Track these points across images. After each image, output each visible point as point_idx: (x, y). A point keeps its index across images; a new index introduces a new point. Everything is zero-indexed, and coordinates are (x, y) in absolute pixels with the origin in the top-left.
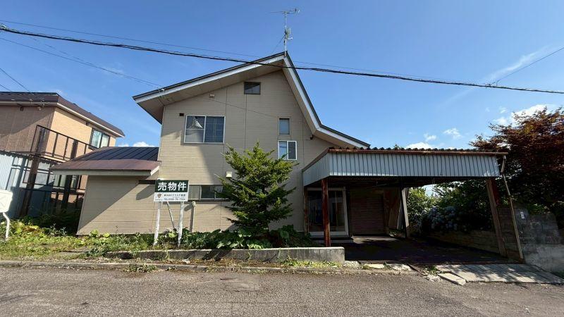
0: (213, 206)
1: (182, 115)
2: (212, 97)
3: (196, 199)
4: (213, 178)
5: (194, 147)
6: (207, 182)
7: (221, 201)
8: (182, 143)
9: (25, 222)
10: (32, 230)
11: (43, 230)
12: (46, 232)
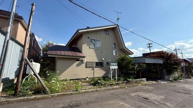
0: (99, 68)
1: (88, 38)
2: (97, 33)
3: (95, 66)
4: (98, 60)
5: (93, 49)
6: (97, 61)
7: (101, 67)
8: (90, 48)
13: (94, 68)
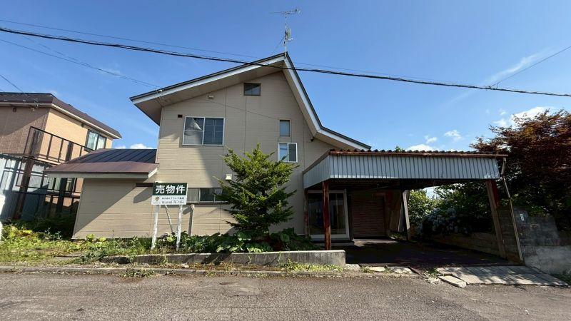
0: (212, 209)
1: (180, 116)
2: (212, 98)
3: (195, 202)
4: (212, 180)
5: (193, 150)
6: (207, 185)
7: (219, 204)
8: (181, 146)
9: (19, 227)
10: (26, 235)
11: (37, 234)
12: (41, 237)
13: (193, 206)
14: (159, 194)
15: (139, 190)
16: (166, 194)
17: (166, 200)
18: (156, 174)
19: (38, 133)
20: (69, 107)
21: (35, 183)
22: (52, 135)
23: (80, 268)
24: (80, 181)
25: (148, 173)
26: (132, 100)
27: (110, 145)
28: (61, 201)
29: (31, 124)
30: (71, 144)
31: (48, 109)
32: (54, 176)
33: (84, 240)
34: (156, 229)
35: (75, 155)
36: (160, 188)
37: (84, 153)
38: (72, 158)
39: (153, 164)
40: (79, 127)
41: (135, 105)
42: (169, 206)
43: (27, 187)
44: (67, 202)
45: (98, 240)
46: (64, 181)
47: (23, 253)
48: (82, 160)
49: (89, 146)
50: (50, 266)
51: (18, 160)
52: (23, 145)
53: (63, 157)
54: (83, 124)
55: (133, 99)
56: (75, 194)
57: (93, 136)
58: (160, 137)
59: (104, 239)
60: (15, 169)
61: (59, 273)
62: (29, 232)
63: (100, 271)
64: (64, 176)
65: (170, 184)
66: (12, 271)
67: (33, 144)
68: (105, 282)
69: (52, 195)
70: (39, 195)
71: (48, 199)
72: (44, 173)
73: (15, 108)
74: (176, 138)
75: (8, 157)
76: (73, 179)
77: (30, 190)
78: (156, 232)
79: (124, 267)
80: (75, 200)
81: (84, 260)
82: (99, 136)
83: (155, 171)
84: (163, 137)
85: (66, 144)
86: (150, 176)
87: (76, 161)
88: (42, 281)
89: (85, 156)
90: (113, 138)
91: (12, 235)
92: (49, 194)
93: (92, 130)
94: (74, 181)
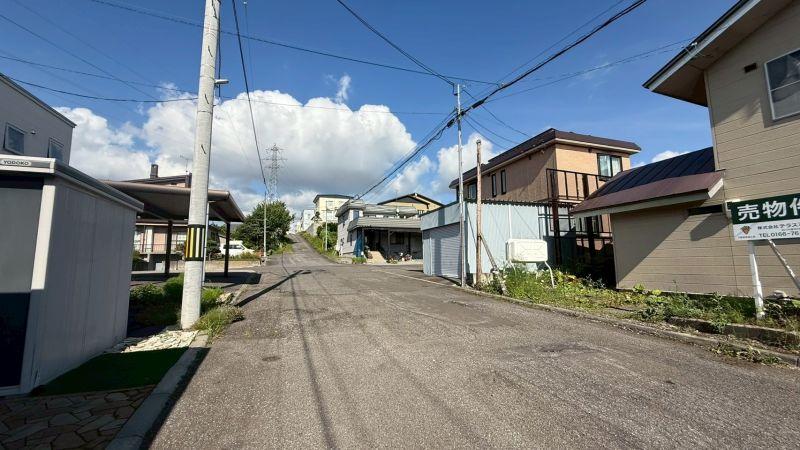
9: (563, 271)
10: (571, 280)
11: (580, 280)
12: (584, 283)
14: (748, 220)
15: (695, 221)
16: (764, 218)
17: (769, 231)
18: (723, 189)
19: (553, 173)
20: (571, 135)
21: (564, 225)
22: (565, 172)
23: (643, 325)
24: (606, 218)
25: (706, 191)
26: (647, 87)
27: (628, 164)
28: (592, 244)
29: (546, 166)
30: (585, 176)
31: (553, 146)
32: (579, 216)
33: (631, 291)
34: (759, 283)
35: (592, 189)
36: (747, 211)
37: (601, 184)
38: (590, 193)
39: (712, 174)
40: (586, 155)
41: (654, 91)
42: (778, 241)
43: (559, 232)
44: (598, 245)
45: (650, 293)
46: (588, 220)
47: (577, 299)
48: (600, 192)
49: (603, 174)
50: (607, 317)
51: (546, 206)
52: (545, 190)
53: (581, 194)
54: (590, 149)
55: (647, 85)
56: (603, 235)
57: (605, 159)
58: (713, 124)
59: (658, 292)
60: (546, 214)
61: (620, 327)
62: (573, 277)
63: (673, 335)
64: (588, 215)
65: (771, 200)
66: (574, 316)
67: (552, 186)
68: (688, 354)
69: (582, 237)
70: (571, 238)
71: (579, 243)
72: (570, 214)
73: (529, 156)
74: (751, 114)
75: (538, 204)
76: (597, 217)
77: (562, 234)
78: (759, 290)
79: (712, 339)
80: (606, 242)
81: (644, 317)
82: (612, 157)
83: (721, 183)
84: (720, 121)
85: (580, 177)
86: (711, 194)
87: (595, 195)
88: (606, 332)
89: (604, 187)
90: (629, 154)
91: (560, 280)
92: (579, 236)
93: (601, 152)
94: (598, 219)
